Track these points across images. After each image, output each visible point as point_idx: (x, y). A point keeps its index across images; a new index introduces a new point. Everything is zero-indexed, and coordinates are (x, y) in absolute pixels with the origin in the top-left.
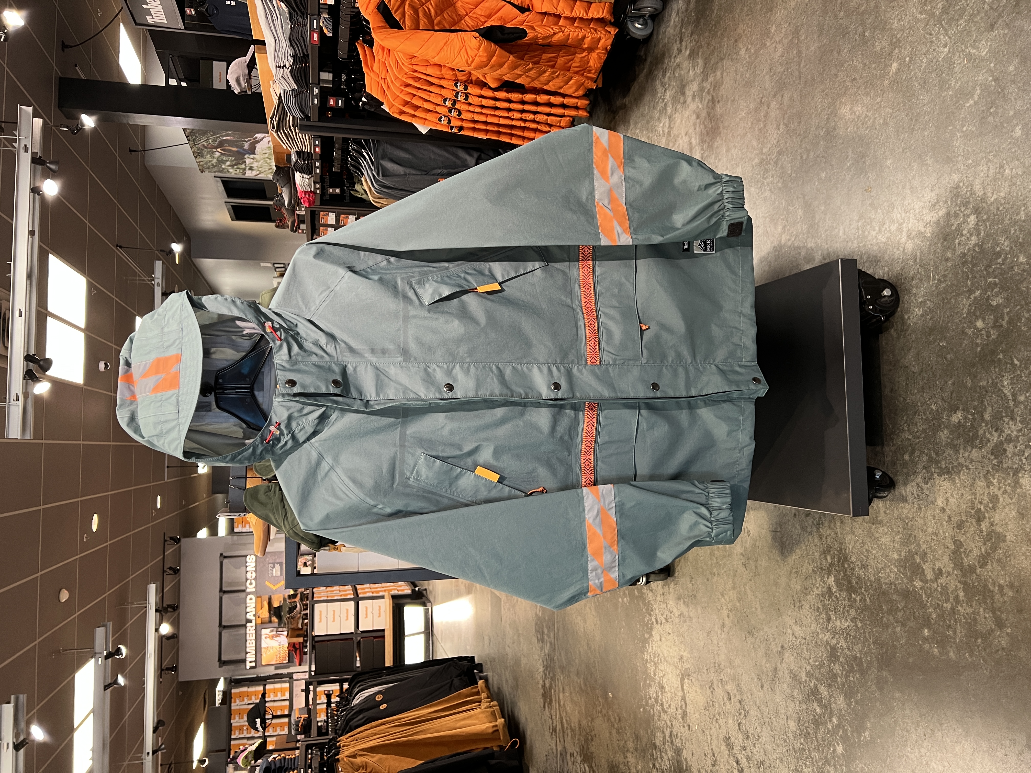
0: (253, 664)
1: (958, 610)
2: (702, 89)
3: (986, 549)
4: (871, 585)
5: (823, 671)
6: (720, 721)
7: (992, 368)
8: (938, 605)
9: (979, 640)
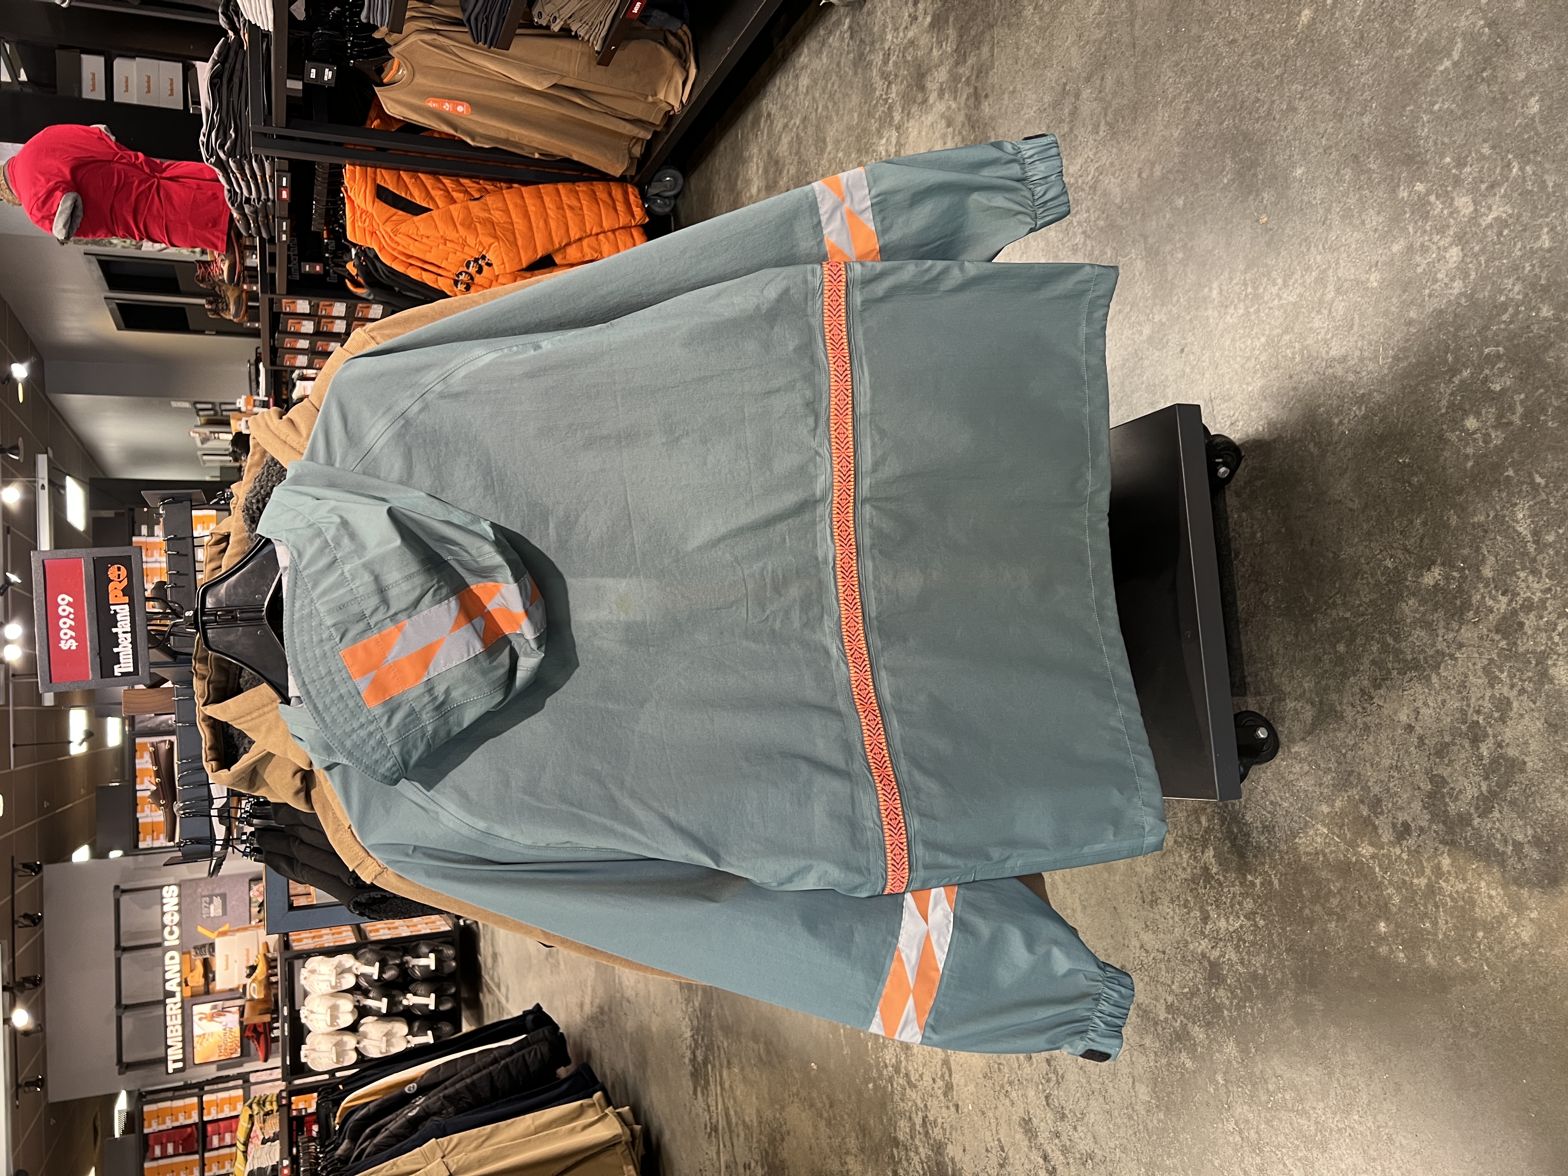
0: (180, 1065)
1: (1440, 888)
2: (955, 78)
3: (1489, 785)
4: (1282, 858)
5: (1196, 1001)
6: (1014, 1094)
7: (1495, 492)
8: (1404, 882)
9: (1480, 934)
